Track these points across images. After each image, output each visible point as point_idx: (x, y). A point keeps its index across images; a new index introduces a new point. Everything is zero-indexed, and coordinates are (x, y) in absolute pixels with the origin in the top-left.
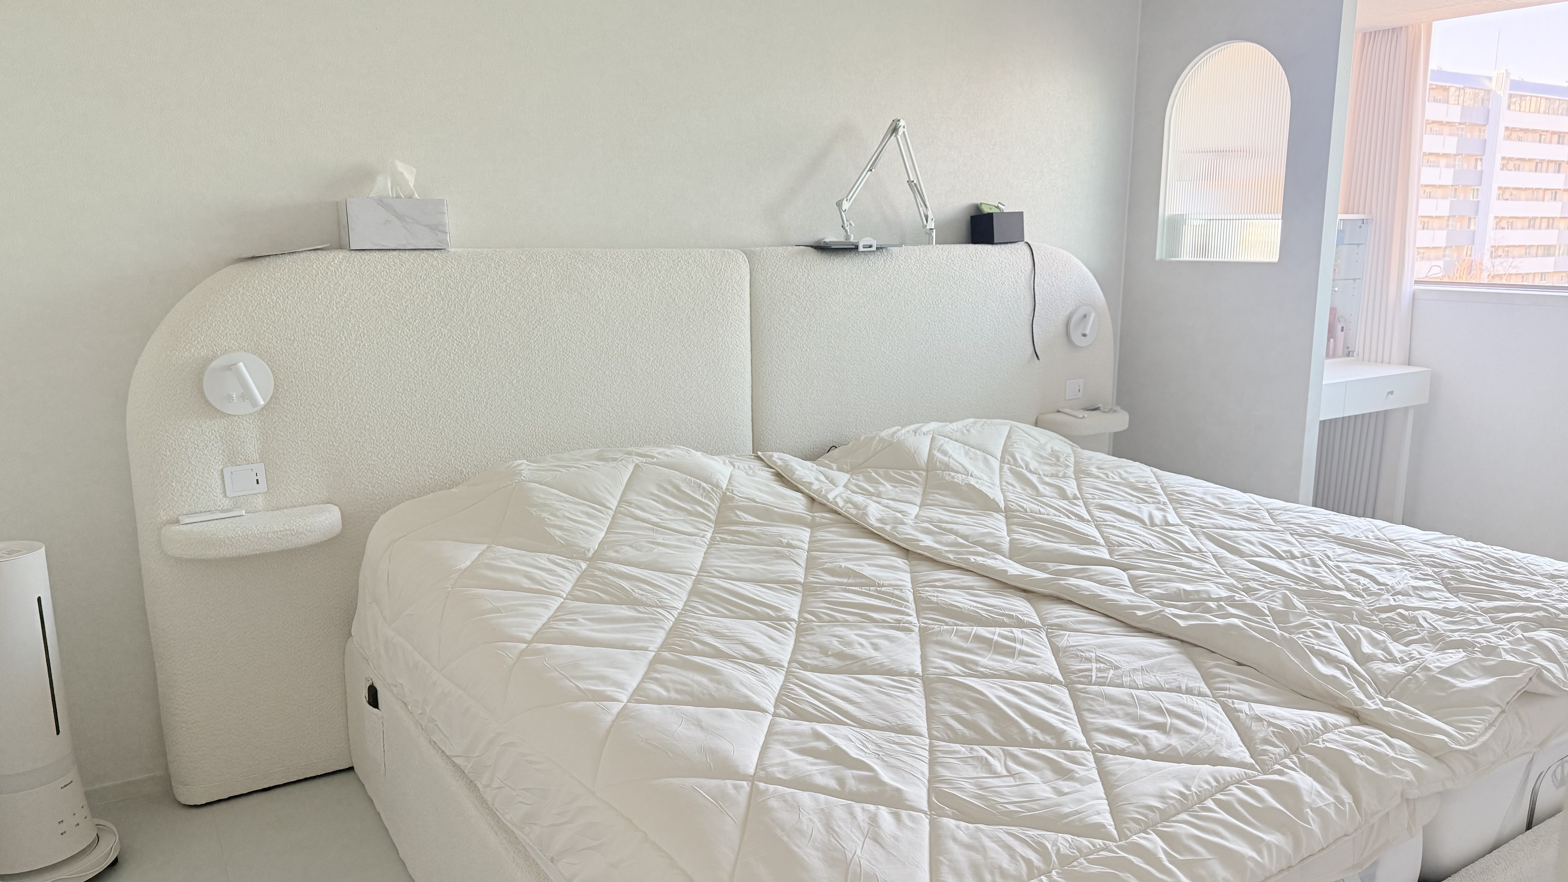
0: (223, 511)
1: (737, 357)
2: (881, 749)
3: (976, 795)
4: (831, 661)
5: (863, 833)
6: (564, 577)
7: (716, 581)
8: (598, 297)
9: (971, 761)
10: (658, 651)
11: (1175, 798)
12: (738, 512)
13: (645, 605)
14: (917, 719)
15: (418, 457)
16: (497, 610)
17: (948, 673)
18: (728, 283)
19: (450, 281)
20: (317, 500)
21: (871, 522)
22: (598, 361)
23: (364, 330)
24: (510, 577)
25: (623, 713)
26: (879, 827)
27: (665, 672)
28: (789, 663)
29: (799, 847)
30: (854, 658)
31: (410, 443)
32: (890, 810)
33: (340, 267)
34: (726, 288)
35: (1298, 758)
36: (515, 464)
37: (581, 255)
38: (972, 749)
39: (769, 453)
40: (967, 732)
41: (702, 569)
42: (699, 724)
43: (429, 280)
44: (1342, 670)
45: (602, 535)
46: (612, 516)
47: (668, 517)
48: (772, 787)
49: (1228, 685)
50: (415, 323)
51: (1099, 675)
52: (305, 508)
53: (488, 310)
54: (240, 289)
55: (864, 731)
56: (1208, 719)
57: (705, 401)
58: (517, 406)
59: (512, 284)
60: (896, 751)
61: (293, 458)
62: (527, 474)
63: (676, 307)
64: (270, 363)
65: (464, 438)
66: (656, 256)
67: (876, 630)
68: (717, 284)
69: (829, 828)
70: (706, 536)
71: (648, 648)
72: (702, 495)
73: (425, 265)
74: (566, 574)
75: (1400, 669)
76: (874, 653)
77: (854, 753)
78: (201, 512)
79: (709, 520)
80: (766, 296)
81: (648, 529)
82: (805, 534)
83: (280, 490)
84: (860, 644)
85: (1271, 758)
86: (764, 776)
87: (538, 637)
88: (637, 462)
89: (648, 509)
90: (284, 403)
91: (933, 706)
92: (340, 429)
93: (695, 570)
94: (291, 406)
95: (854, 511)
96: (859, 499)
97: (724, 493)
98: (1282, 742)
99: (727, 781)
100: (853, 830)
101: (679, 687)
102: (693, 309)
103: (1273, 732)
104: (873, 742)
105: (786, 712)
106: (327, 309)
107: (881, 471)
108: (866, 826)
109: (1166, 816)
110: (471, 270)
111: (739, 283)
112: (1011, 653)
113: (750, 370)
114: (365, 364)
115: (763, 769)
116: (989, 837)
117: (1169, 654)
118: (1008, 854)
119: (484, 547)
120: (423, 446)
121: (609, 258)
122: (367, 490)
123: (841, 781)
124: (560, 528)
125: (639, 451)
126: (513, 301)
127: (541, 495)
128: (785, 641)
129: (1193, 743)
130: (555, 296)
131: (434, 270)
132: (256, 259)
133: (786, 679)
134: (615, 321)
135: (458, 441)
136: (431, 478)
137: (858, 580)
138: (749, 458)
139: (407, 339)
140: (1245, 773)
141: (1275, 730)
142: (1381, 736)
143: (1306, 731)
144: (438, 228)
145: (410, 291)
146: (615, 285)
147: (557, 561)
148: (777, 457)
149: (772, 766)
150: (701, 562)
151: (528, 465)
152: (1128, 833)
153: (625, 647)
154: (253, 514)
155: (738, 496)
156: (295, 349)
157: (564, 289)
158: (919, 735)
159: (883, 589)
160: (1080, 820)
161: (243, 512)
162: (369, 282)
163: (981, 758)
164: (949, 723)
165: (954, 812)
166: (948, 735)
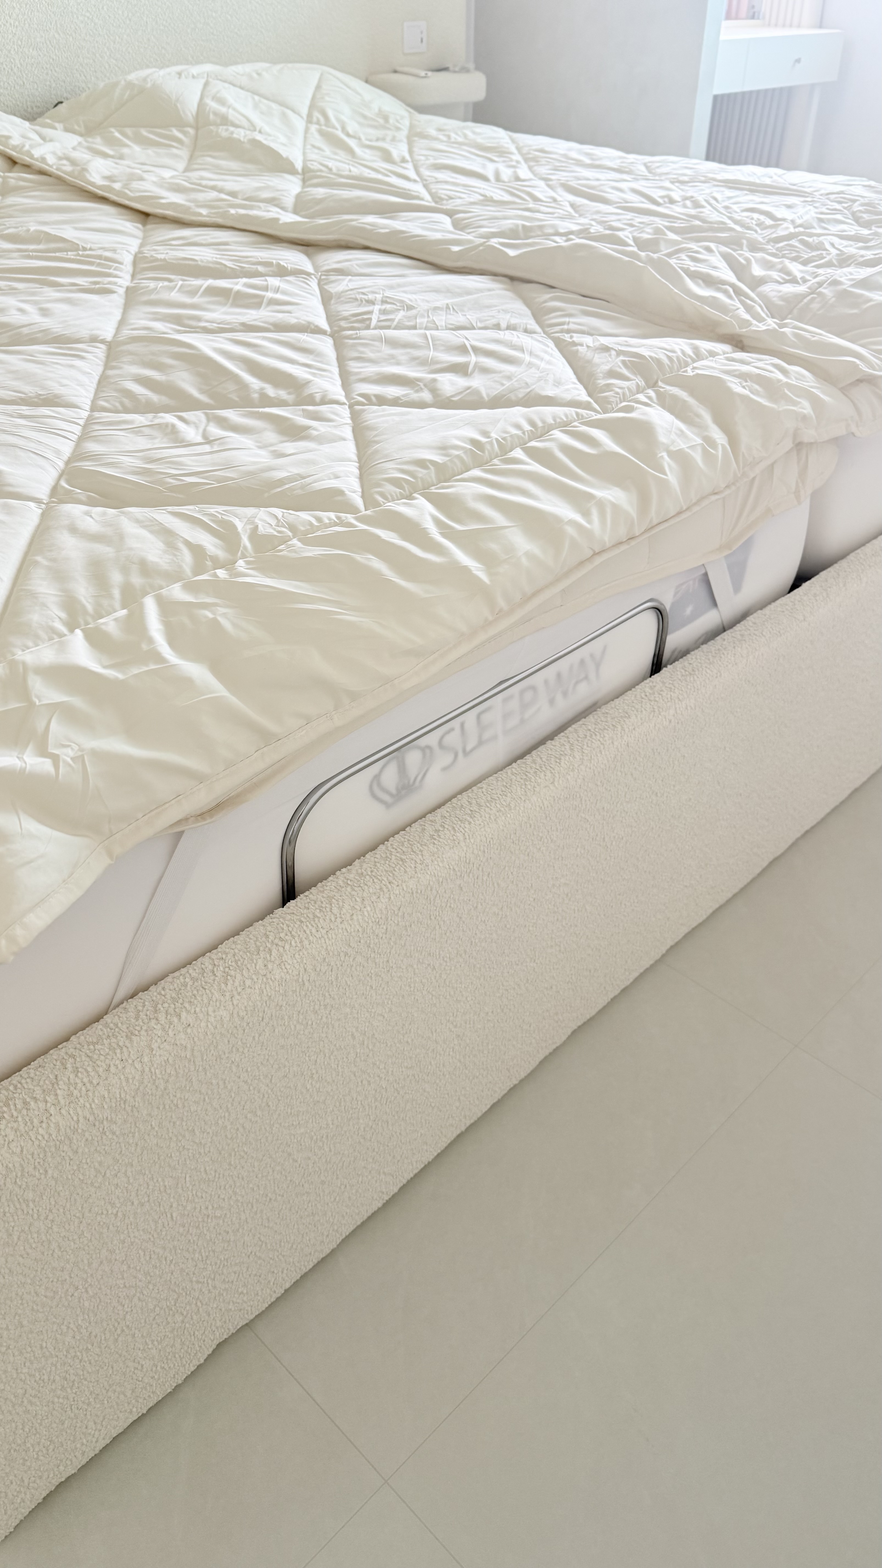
3: (138, 470)
9: (147, 431)
11: (462, 448)
14: (78, 388)
17: (151, 332)
21: (91, 181)
35: (657, 392)
38: (155, 417)
40: (155, 397)
44: (725, 292)
49: (567, 320)
51: (383, 317)
56: (531, 353)
60: (20, 427)
67: (57, 294)
75: (802, 289)
76: (39, 319)
84: (21, 311)
85: (617, 393)
91: (111, 372)
95: (69, 168)
96: (82, 155)
98: (635, 374)
103: (624, 362)
107: (129, 131)
109: (445, 474)
112: (256, 302)
116: (139, 523)
117: (489, 290)
118: (162, 541)
129: (505, 382)
137: (53, 245)
140: (577, 414)
141: (627, 359)
142: (772, 361)
143: (670, 358)
152: (380, 499)
158: (75, 406)
159: (89, 252)
160: (303, 487)
163: (167, 425)
164: (129, 388)
165: (89, 497)
166: (122, 403)
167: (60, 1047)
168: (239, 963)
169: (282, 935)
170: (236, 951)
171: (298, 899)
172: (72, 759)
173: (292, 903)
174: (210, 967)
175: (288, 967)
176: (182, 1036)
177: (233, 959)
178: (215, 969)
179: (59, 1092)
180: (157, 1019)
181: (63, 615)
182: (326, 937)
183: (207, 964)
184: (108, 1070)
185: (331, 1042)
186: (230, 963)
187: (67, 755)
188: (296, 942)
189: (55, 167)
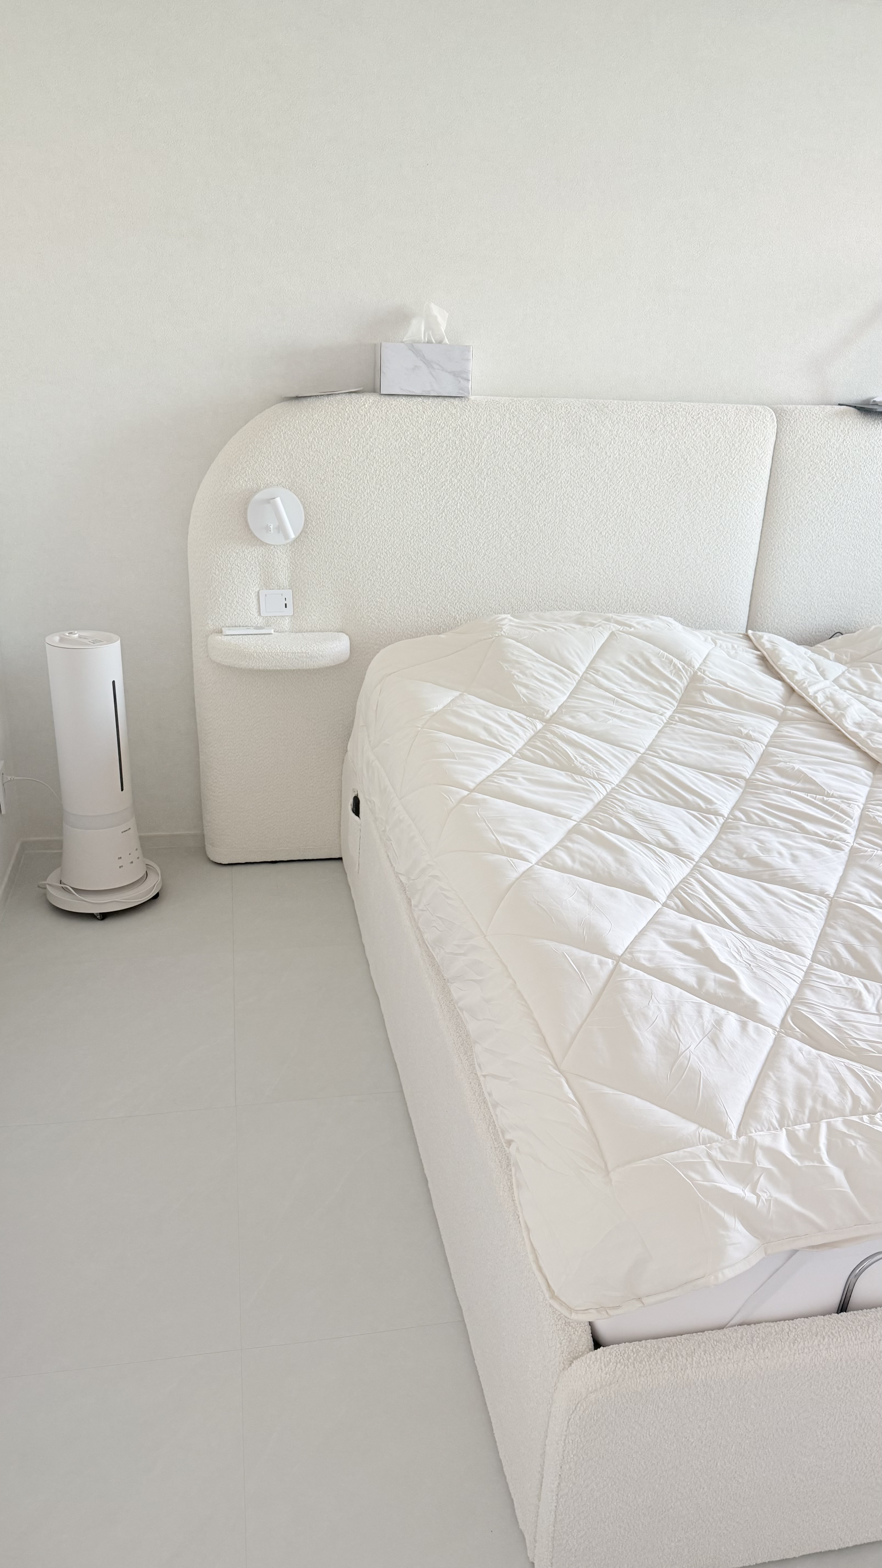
0: (257, 628)
1: (746, 526)
2: (755, 960)
3: (833, 1024)
4: (743, 864)
5: (704, 1033)
6: (518, 735)
7: (660, 762)
8: (607, 453)
9: (844, 991)
10: (580, 822)
12: (705, 694)
13: (583, 774)
14: (807, 939)
15: (419, 600)
16: (452, 756)
17: (861, 900)
18: (749, 445)
19: (465, 431)
20: (332, 628)
21: (847, 726)
22: (596, 521)
23: (384, 474)
24: (471, 727)
25: (526, 874)
26: (721, 1030)
27: (578, 843)
28: (701, 857)
29: (638, 1028)
30: (767, 865)
31: (413, 585)
32: (741, 1018)
33: (369, 412)
34: (745, 450)
36: (499, 618)
37: (596, 407)
38: (850, 980)
39: (760, 633)
40: (853, 963)
41: (650, 748)
42: (588, 898)
43: (446, 428)
45: (565, 698)
46: (577, 681)
47: (633, 689)
48: (633, 971)
50: (429, 471)
52: (322, 634)
53: (497, 462)
54: (283, 428)
55: (745, 939)
57: (702, 571)
58: (512, 560)
59: (523, 436)
60: (770, 966)
61: (316, 588)
62: (507, 630)
63: (687, 468)
64: (302, 500)
65: (460, 586)
66: (675, 411)
67: (804, 841)
68: (736, 445)
69: (673, 1019)
70: (665, 715)
71: (572, 816)
72: (671, 672)
73: (445, 412)
74: (521, 733)
76: (789, 864)
77: (723, 957)
78: (240, 626)
79: (674, 697)
80: (790, 461)
81: (609, 698)
82: (770, 726)
83: (304, 615)
84: (780, 854)
86: (629, 959)
87: (480, 788)
88: (614, 630)
89: (614, 679)
90: (312, 538)
91: (828, 930)
92: (356, 566)
93: (643, 748)
94: (317, 541)
95: (831, 710)
96: (843, 697)
97: (695, 673)
99: (595, 955)
100: (695, 1027)
101: (585, 860)
102: (705, 471)
104: (750, 952)
105: (676, 904)
106: (354, 452)
108: (710, 1027)
110: (487, 421)
111: (762, 445)
113: (758, 542)
114: (382, 508)
115: (631, 953)
116: (827, 1067)
118: (839, 1088)
119: (457, 694)
120: (425, 590)
121: (624, 412)
122: (374, 624)
123: (701, 981)
124: (526, 686)
125: (619, 618)
126: (521, 454)
127: (516, 653)
128: (706, 835)
130: (563, 450)
131: (452, 418)
132: (300, 399)
133: (690, 874)
134: (620, 479)
135: (455, 588)
136: (428, 620)
137: (808, 786)
138: (735, 636)
139: (421, 486)
144: (461, 375)
145: (428, 439)
146: (626, 441)
147: (517, 718)
148: (767, 639)
149: (640, 951)
150: (652, 740)
151: (511, 620)
153: (550, 811)
154: (280, 634)
155: (708, 677)
156: (324, 488)
157: (572, 444)
158: (802, 954)
159: (831, 800)
161: (272, 632)
162: (393, 427)
163: (856, 991)
164: (838, 950)
165: (802, 1035)
166: (832, 962)
167: (698, 1333)
168: (804, 1336)
169: (834, 1332)
170: (804, 1328)
171: (849, 1313)
172: (766, 1200)
173: (843, 1314)
174: (787, 1330)
175: (832, 1352)
176: (762, 1361)
177: (801, 1332)
178: (790, 1333)
179: (694, 1358)
180: (752, 1345)
181: (778, 1116)
182: (859, 1346)
183: (786, 1327)
184: (720, 1359)
185: (842, 1413)
186: (799, 1333)
187: (764, 1197)
188: (841, 1340)
189: (822, 706)
